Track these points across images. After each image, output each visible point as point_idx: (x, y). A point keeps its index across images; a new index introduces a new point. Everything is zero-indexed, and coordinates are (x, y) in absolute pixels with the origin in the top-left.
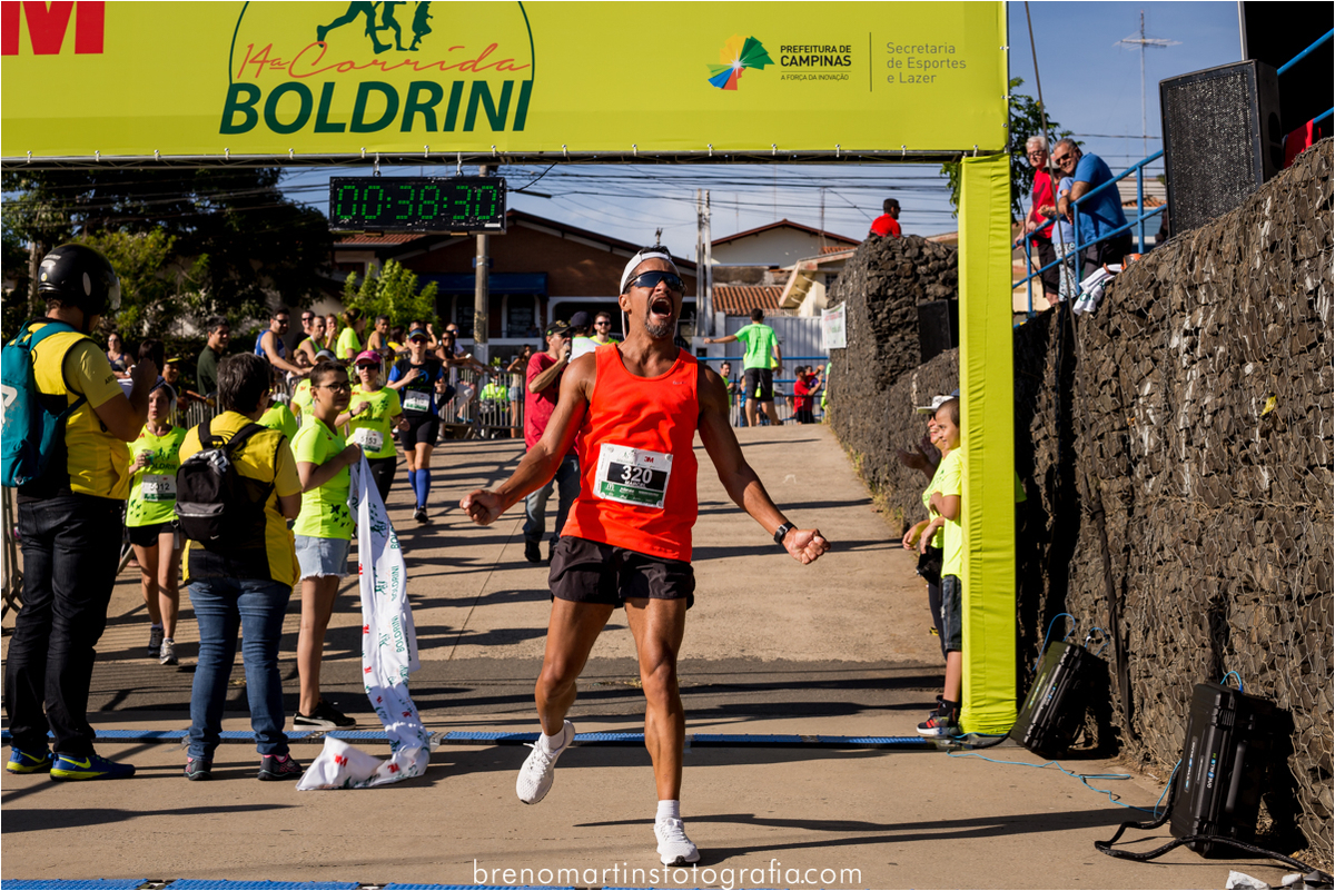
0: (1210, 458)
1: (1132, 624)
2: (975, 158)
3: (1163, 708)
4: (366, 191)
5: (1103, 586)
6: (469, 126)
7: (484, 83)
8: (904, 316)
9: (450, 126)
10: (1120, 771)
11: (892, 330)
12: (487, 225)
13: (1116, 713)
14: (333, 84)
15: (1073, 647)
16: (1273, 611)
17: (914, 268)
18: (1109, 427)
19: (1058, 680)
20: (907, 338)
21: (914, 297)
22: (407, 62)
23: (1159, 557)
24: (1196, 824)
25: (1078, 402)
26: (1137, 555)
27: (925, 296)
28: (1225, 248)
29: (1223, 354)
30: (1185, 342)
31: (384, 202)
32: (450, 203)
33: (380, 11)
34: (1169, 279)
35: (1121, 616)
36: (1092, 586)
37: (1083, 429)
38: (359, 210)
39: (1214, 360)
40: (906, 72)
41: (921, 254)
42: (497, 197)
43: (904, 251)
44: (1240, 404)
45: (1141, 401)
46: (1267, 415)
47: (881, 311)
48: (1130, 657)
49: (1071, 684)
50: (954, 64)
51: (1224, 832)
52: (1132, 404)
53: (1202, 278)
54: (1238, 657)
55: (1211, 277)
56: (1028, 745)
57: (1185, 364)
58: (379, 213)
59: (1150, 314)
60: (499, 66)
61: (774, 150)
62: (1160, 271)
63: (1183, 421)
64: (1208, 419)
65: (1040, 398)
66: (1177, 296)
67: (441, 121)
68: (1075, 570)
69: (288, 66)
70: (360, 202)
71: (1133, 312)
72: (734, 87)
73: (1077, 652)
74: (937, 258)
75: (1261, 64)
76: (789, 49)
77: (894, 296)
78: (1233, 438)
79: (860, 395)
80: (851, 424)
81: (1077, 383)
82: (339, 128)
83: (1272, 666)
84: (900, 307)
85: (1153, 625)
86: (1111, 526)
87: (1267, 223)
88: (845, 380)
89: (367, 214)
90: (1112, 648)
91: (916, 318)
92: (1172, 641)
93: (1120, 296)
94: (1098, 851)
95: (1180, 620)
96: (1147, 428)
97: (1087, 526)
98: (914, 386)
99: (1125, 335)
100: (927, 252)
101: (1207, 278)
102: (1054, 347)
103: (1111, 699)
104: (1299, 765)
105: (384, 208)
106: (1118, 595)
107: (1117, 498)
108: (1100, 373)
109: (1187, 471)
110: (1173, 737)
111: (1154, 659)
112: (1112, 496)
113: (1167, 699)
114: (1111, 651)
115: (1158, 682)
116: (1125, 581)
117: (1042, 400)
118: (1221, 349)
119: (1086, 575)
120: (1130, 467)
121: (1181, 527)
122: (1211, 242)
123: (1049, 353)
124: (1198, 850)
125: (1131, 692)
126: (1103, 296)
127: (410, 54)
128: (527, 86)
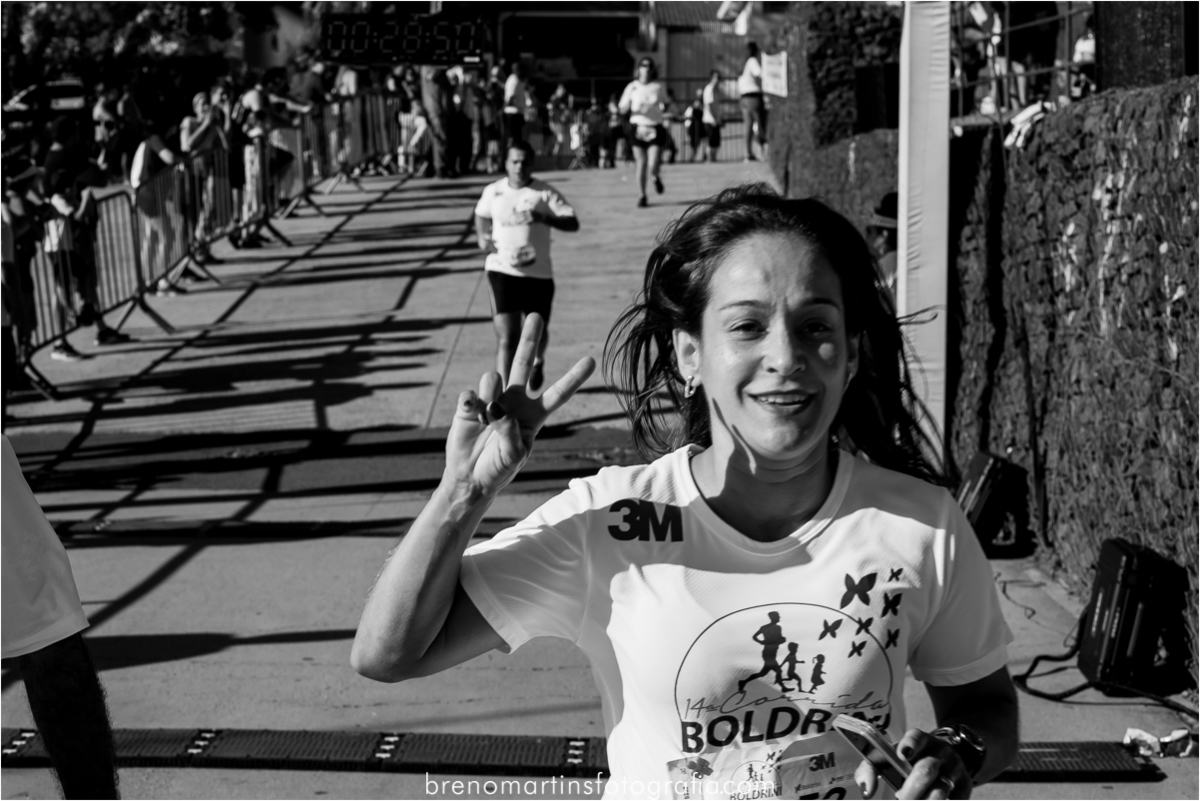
0: (1125, 314)
1: (1049, 442)
3: (1075, 527)
4: (354, 28)
5: (1024, 403)
8: (842, 74)
10: (1034, 575)
11: (831, 87)
13: (1033, 519)
15: (996, 460)
16: (1175, 475)
17: (852, 29)
18: (1034, 255)
19: (981, 489)
20: (845, 96)
21: (851, 56)
23: (1075, 388)
24: (1100, 667)
25: (1007, 226)
26: (1056, 379)
27: (862, 56)
28: (1147, 124)
29: (1140, 223)
30: (1106, 199)
31: (371, 37)
32: (432, 38)
34: (1094, 131)
35: (1040, 434)
36: (1015, 400)
37: (1010, 252)
38: (348, 45)
39: (1133, 225)
41: (859, 15)
43: (843, 12)
44: (1156, 278)
45: (1065, 239)
46: (1178, 301)
47: (821, 70)
48: (1047, 473)
52: (1056, 240)
53: (1124, 144)
54: (1143, 505)
55: (1133, 144)
57: (1106, 218)
58: (366, 47)
59: (1076, 162)
62: (1086, 123)
63: (1102, 270)
64: (1124, 277)
65: (971, 212)
66: (1100, 152)
68: (999, 378)
70: (349, 37)
71: (1061, 157)
74: (873, 19)
81: (1006, 209)
83: (1172, 524)
84: (838, 66)
85: (1068, 448)
86: (1034, 347)
87: (1186, 120)
88: (786, 126)
89: (356, 49)
90: (1030, 460)
91: (853, 76)
92: (1085, 467)
93: (1050, 138)
95: (1093, 453)
96: (1069, 267)
97: (1011, 340)
98: (852, 155)
99: (1051, 175)
100: (865, 14)
101: (1129, 145)
102: (985, 168)
103: (1027, 506)
106: (1038, 413)
107: (1039, 321)
108: (1028, 205)
109: (1104, 316)
110: (1082, 556)
111: (1068, 481)
112: (1035, 319)
113: (1078, 520)
114: (1029, 464)
115: (1071, 502)
116: (1045, 402)
117: (973, 214)
118: (1139, 217)
119: (1009, 387)
120: (1052, 296)
121: (1096, 366)
122: (1134, 111)
123: (981, 173)
124: (1101, 690)
125: (1046, 504)
126: (1033, 132)
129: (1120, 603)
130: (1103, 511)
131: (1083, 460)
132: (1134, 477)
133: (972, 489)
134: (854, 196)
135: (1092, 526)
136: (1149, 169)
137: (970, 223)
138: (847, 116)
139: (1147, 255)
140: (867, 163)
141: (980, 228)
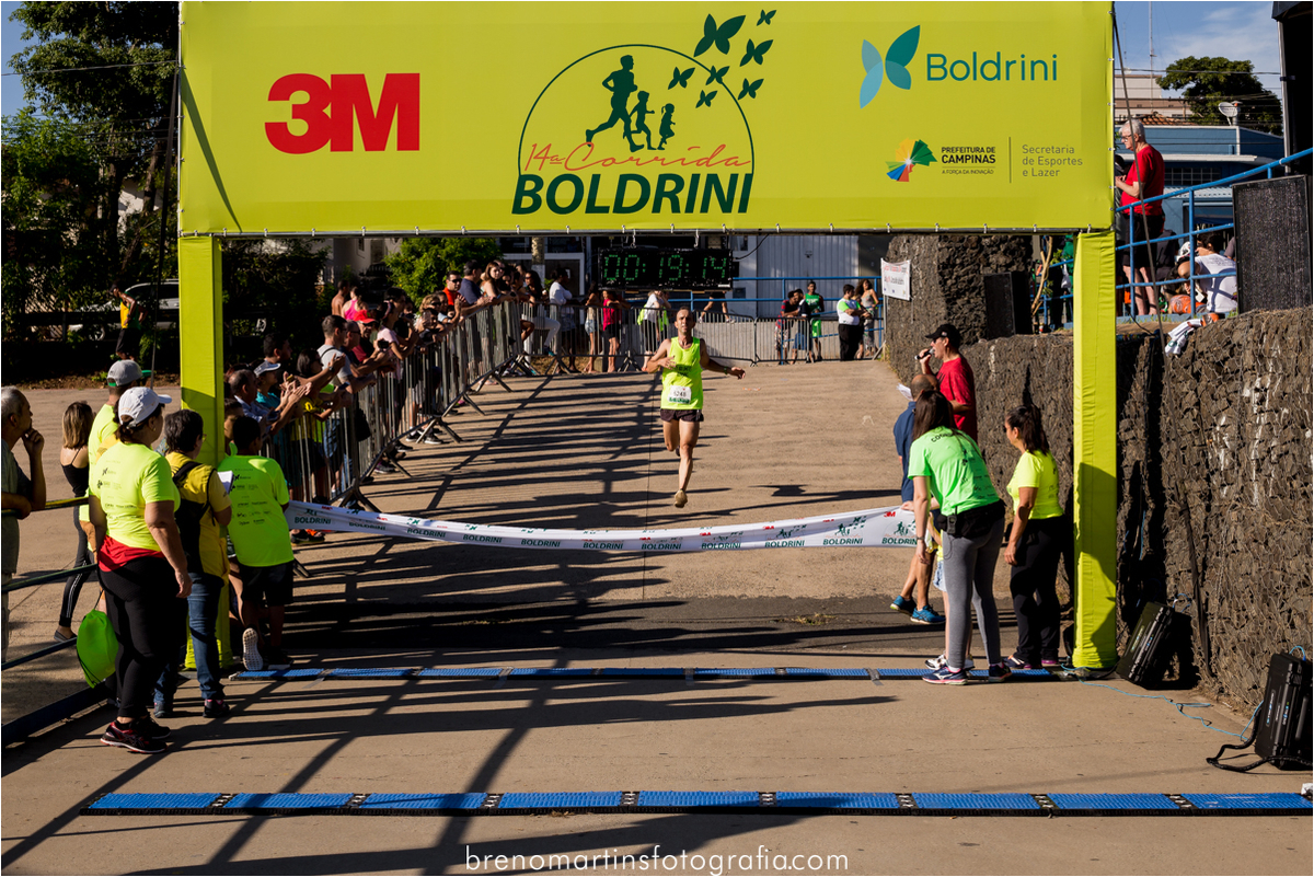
0: (1276, 486)
1: (1210, 592)
2: (1088, 234)
3: (1236, 658)
4: (626, 259)
5: (1187, 561)
6: (705, 209)
7: (716, 175)
8: (970, 281)
9: (690, 209)
10: (1200, 699)
11: (959, 294)
13: (1196, 656)
14: (599, 175)
15: (1166, 609)
17: (979, 240)
18: (1191, 442)
19: (1154, 632)
20: (972, 301)
21: (979, 266)
22: (656, 159)
23: (1233, 547)
24: (1275, 748)
25: (1165, 421)
26: (1214, 541)
27: (988, 265)
28: (1289, 339)
29: (1286, 415)
30: (1256, 397)
31: (640, 268)
32: (691, 268)
34: (1241, 343)
35: (1202, 586)
36: (1177, 561)
37: (1168, 439)
38: (621, 273)
39: (1280, 417)
40: (1037, 168)
42: (727, 264)
44: (1301, 456)
45: (1218, 428)
47: (951, 278)
48: (1209, 617)
49: (1164, 636)
50: (1074, 161)
51: (1293, 753)
52: (1210, 430)
53: (1270, 353)
54: (1298, 631)
55: (1277, 354)
56: (1132, 680)
57: (1255, 412)
58: (636, 275)
59: (1226, 367)
60: (727, 162)
61: (939, 227)
62: (1234, 336)
63: (1253, 453)
64: (1274, 458)
65: (1129, 407)
66: (1248, 359)
67: (683, 205)
69: (564, 162)
70: (622, 267)
71: (1214, 363)
72: (907, 180)
73: (1168, 611)
76: (948, 150)
77: (962, 265)
78: (1294, 477)
81: (1164, 405)
82: (605, 210)
84: (966, 274)
85: (1228, 596)
86: (1193, 516)
88: (909, 327)
89: (627, 276)
92: (1244, 610)
93: (1202, 347)
94: (1208, 765)
95: (1252, 597)
96: (1223, 451)
97: (1170, 513)
98: (992, 357)
99: (1204, 377)
101: (1274, 354)
102: (1141, 371)
103: (1192, 646)
105: (640, 272)
107: (1197, 495)
108: (1184, 402)
109: (1256, 489)
110: (1244, 679)
111: (1229, 621)
112: (1191, 494)
113: (1239, 652)
114: (1193, 610)
115: (1233, 638)
116: (1205, 560)
117: (1130, 409)
118: (1286, 411)
119: (1170, 551)
120: (1208, 475)
121: (1251, 529)
122: (1278, 328)
123: (1138, 374)
124: (1276, 764)
125: (1209, 642)
126: (1187, 343)
127: (658, 153)
128: (749, 178)
129: (1289, 699)
130: (1262, 641)
131: (1241, 602)
132: (1290, 611)
133: (1146, 632)
134: (996, 393)
135: (1253, 654)
136: (1294, 373)
137: (1129, 417)
138: (975, 320)
139: (1293, 440)
140: (1009, 364)
141: (1140, 420)
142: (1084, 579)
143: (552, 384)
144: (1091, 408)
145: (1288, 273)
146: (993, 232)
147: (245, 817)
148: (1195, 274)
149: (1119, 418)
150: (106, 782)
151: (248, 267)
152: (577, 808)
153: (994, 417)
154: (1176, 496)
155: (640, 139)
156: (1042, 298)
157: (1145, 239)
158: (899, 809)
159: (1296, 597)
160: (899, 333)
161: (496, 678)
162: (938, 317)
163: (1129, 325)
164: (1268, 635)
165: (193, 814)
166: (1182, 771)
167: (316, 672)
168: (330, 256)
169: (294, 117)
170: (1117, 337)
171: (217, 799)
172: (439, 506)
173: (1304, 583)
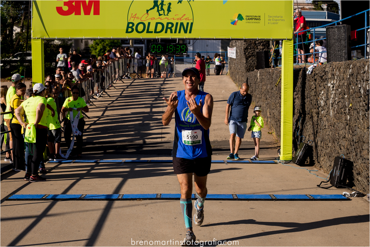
0: (337, 111)
1: (318, 140)
2: (286, 40)
3: (325, 158)
4: (158, 46)
5: (312, 131)
6: (179, 32)
7: (183, 23)
8: (252, 53)
9: (175, 32)
10: (315, 169)
11: (249, 57)
12: (184, 54)
13: (314, 157)
14: (150, 23)
15: (306, 144)
16: (350, 143)
17: (255, 42)
18: (313, 98)
19: (303, 151)
20: (253, 59)
21: (255, 49)
22: (166, 18)
23: (325, 127)
24: (336, 182)
25: (306, 92)
26: (320, 126)
27: (258, 49)
28: (341, 70)
30: (332, 86)
31: (162, 49)
32: (176, 49)
33: (160, 6)
34: (328, 71)
35: (316, 138)
36: (309, 131)
37: (307, 98)
38: (156, 50)
39: (338, 91)
40: (272, 22)
42: (186, 48)
44: (344, 102)
45: (321, 95)
46: (350, 107)
47: (247, 52)
48: (318, 147)
49: (305, 151)
50: (282, 20)
51: (340, 184)
52: (319, 95)
54: (342, 150)
56: (296, 164)
57: (331, 90)
59: (323, 78)
60: (186, 19)
61: (244, 38)
62: (326, 69)
63: (331, 101)
64: (336, 103)
66: (330, 76)
67: (173, 31)
68: (305, 126)
69: (140, 19)
70: (156, 48)
71: (320, 76)
72: (236, 25)
75: (347, 25)
76: (247, 16)
77: (250, 49)
78: (342, 108)
79: (240, 71)
80: (237, 77)
81: (306, 88)
82: (152, 32)
83: (349, 153)
84: (251, 51)
85: (323, 141)
86: (314, 119)
87: (351, 70)
88: (235, 66)
89: (158, 51)
91: (255, 54)
92: (327, 145)
93: (317, 72)
94: (318, 187)
95: (330, 141)
96: (322, 101)
97: (308, 118)
98: (259, 74)
99: (317, 80)
101: (337, 74)
102: (300, 78)
103: (313, 155)
104: (355, 172)
105: (161, 50)
106: (315, 134)
107: (315, 113)
108: (312, 87)
109: (331, 111)
110: (327, 163)
111: (323, 148)
112: (313, 113)
113: (326, 156)
114: (314, 145)
115: (324, 152)
116: (317, 131)
117: (297, 89)
118: (340, 90)
119: (308, 128)
120: (318, 108)
121: (330, 122)
122: (338, 67)
123: (299, 79)
124: (336, 187)
125: (318, 153)
126: (313, 71)
127: (167, 16)
128: (192, 24)
129: (340, 169)
130: (332, 153)
131: (327, 142)
132: (340, 145)
133: (300, 150)
134: (259, 85)
135: (330, 157)
136: (342, 80)
137: (296, 91)
138: (254, 64)
139: (342, 98)
140: (263, 76)
141: (299, 92)
142: (284, 136)
143: (136, 81)
144: (286, 89)
145: (341, 52)
146: (260, 40)
147: (52, 201)
148: (315, 52)
149: (294, 92)
150: (13, 191)
151: (50, 48)
152: (144, 198)
153: (259, 91)
154: (309, 113)
155: (161, 12)
156: (272, 58)
157: (302, 42)
158: (233, 199)
159: (342, 141)
160: (232, 68)
161: (121, 163)
162: (243, 63)
163: (297, 66)
164: (334, 152)
165: (37, 200)
166: (310, 188)
167: (71, 161)
168: (73, 45)
169: (64, 5)
170: (294, 69)
171: (44, 196)
172: (104, 115)
173: (344, 137)
